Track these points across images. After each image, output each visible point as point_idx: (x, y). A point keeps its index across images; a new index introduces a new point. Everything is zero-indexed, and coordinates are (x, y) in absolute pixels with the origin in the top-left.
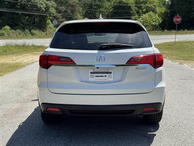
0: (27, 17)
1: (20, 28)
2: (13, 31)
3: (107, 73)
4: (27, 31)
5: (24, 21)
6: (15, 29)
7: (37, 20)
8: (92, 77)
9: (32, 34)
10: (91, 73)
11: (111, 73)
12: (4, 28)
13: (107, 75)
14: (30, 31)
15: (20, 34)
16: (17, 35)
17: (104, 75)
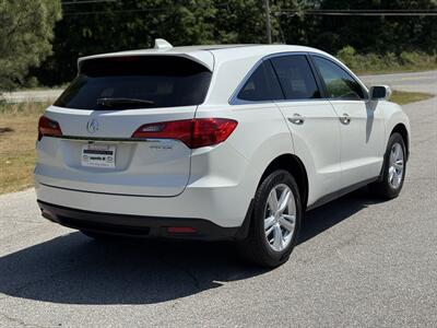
0: (396, 24)
1: (375, 51)
2: (359, 56)
3: (106, 153)
4: (391, 55)
5: (387, 33)
6: (365, 53)
7: (418, 27)
8: (85, 158)
9: (402, 62)
10: (85, 151)
11: (111, 153)
12: (341, 51)
13: (106, 156)
14: (398, 54)
15: (374, 63)
16: (366, 66)
17: (102, 156)
